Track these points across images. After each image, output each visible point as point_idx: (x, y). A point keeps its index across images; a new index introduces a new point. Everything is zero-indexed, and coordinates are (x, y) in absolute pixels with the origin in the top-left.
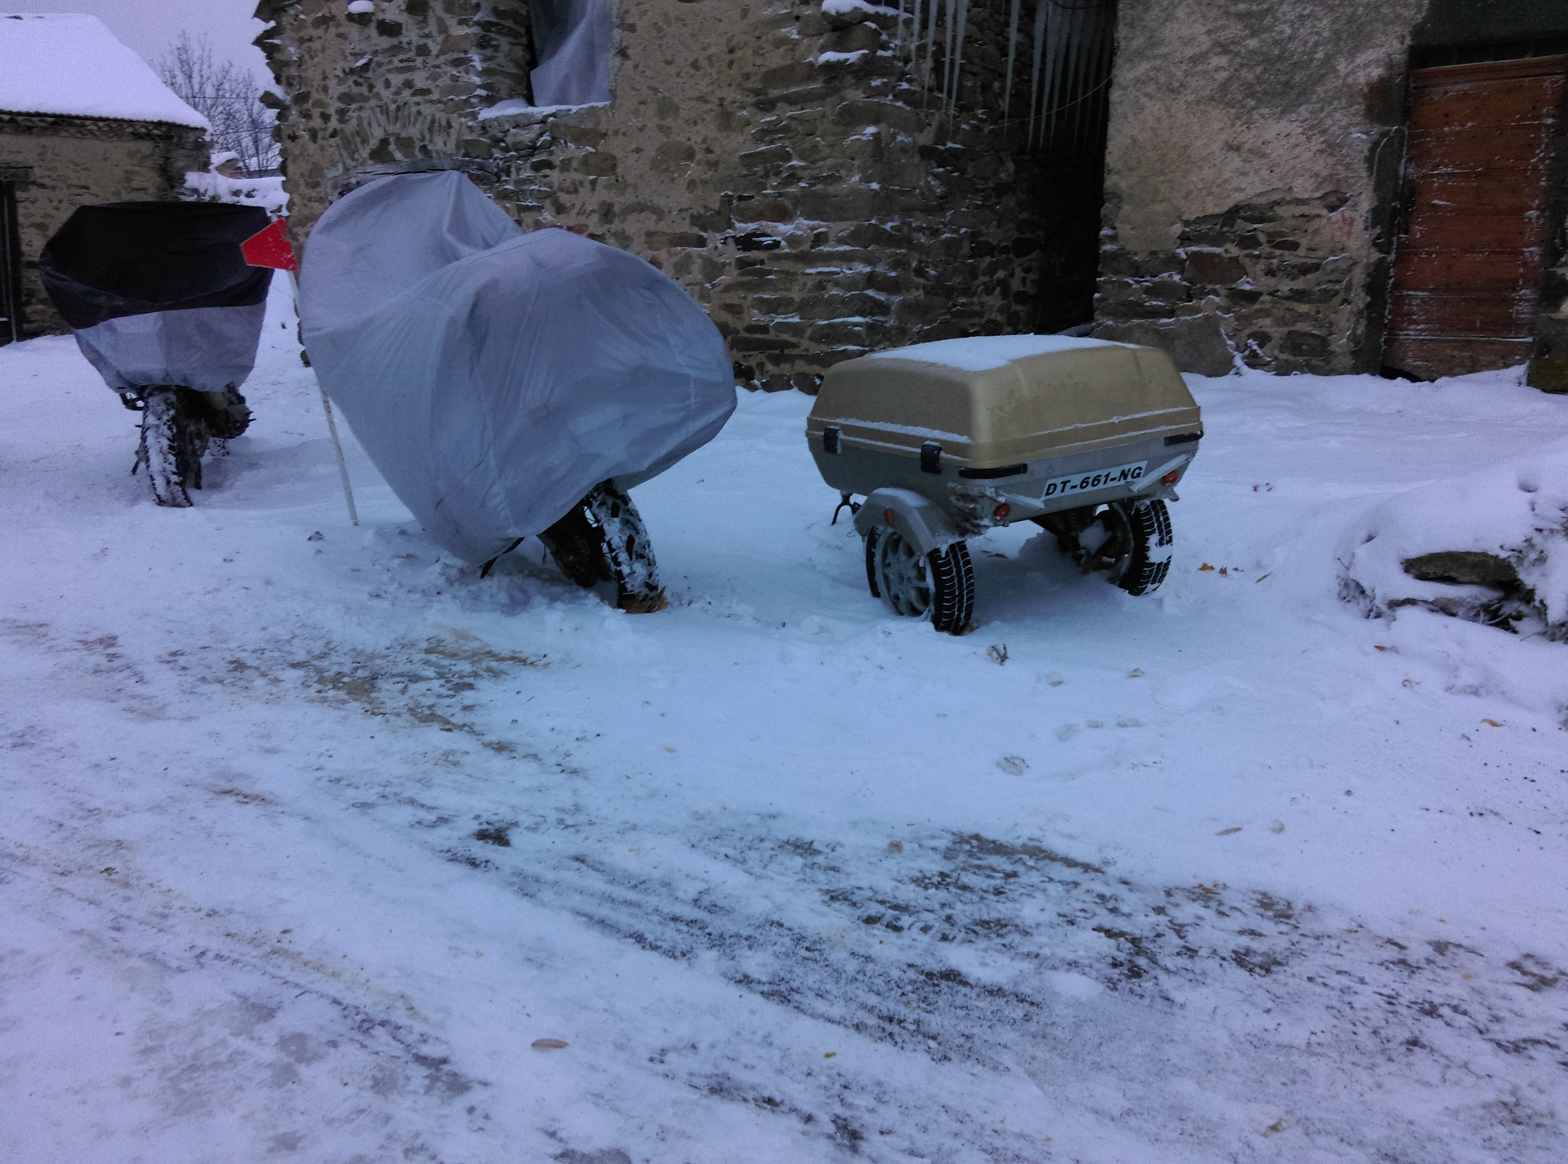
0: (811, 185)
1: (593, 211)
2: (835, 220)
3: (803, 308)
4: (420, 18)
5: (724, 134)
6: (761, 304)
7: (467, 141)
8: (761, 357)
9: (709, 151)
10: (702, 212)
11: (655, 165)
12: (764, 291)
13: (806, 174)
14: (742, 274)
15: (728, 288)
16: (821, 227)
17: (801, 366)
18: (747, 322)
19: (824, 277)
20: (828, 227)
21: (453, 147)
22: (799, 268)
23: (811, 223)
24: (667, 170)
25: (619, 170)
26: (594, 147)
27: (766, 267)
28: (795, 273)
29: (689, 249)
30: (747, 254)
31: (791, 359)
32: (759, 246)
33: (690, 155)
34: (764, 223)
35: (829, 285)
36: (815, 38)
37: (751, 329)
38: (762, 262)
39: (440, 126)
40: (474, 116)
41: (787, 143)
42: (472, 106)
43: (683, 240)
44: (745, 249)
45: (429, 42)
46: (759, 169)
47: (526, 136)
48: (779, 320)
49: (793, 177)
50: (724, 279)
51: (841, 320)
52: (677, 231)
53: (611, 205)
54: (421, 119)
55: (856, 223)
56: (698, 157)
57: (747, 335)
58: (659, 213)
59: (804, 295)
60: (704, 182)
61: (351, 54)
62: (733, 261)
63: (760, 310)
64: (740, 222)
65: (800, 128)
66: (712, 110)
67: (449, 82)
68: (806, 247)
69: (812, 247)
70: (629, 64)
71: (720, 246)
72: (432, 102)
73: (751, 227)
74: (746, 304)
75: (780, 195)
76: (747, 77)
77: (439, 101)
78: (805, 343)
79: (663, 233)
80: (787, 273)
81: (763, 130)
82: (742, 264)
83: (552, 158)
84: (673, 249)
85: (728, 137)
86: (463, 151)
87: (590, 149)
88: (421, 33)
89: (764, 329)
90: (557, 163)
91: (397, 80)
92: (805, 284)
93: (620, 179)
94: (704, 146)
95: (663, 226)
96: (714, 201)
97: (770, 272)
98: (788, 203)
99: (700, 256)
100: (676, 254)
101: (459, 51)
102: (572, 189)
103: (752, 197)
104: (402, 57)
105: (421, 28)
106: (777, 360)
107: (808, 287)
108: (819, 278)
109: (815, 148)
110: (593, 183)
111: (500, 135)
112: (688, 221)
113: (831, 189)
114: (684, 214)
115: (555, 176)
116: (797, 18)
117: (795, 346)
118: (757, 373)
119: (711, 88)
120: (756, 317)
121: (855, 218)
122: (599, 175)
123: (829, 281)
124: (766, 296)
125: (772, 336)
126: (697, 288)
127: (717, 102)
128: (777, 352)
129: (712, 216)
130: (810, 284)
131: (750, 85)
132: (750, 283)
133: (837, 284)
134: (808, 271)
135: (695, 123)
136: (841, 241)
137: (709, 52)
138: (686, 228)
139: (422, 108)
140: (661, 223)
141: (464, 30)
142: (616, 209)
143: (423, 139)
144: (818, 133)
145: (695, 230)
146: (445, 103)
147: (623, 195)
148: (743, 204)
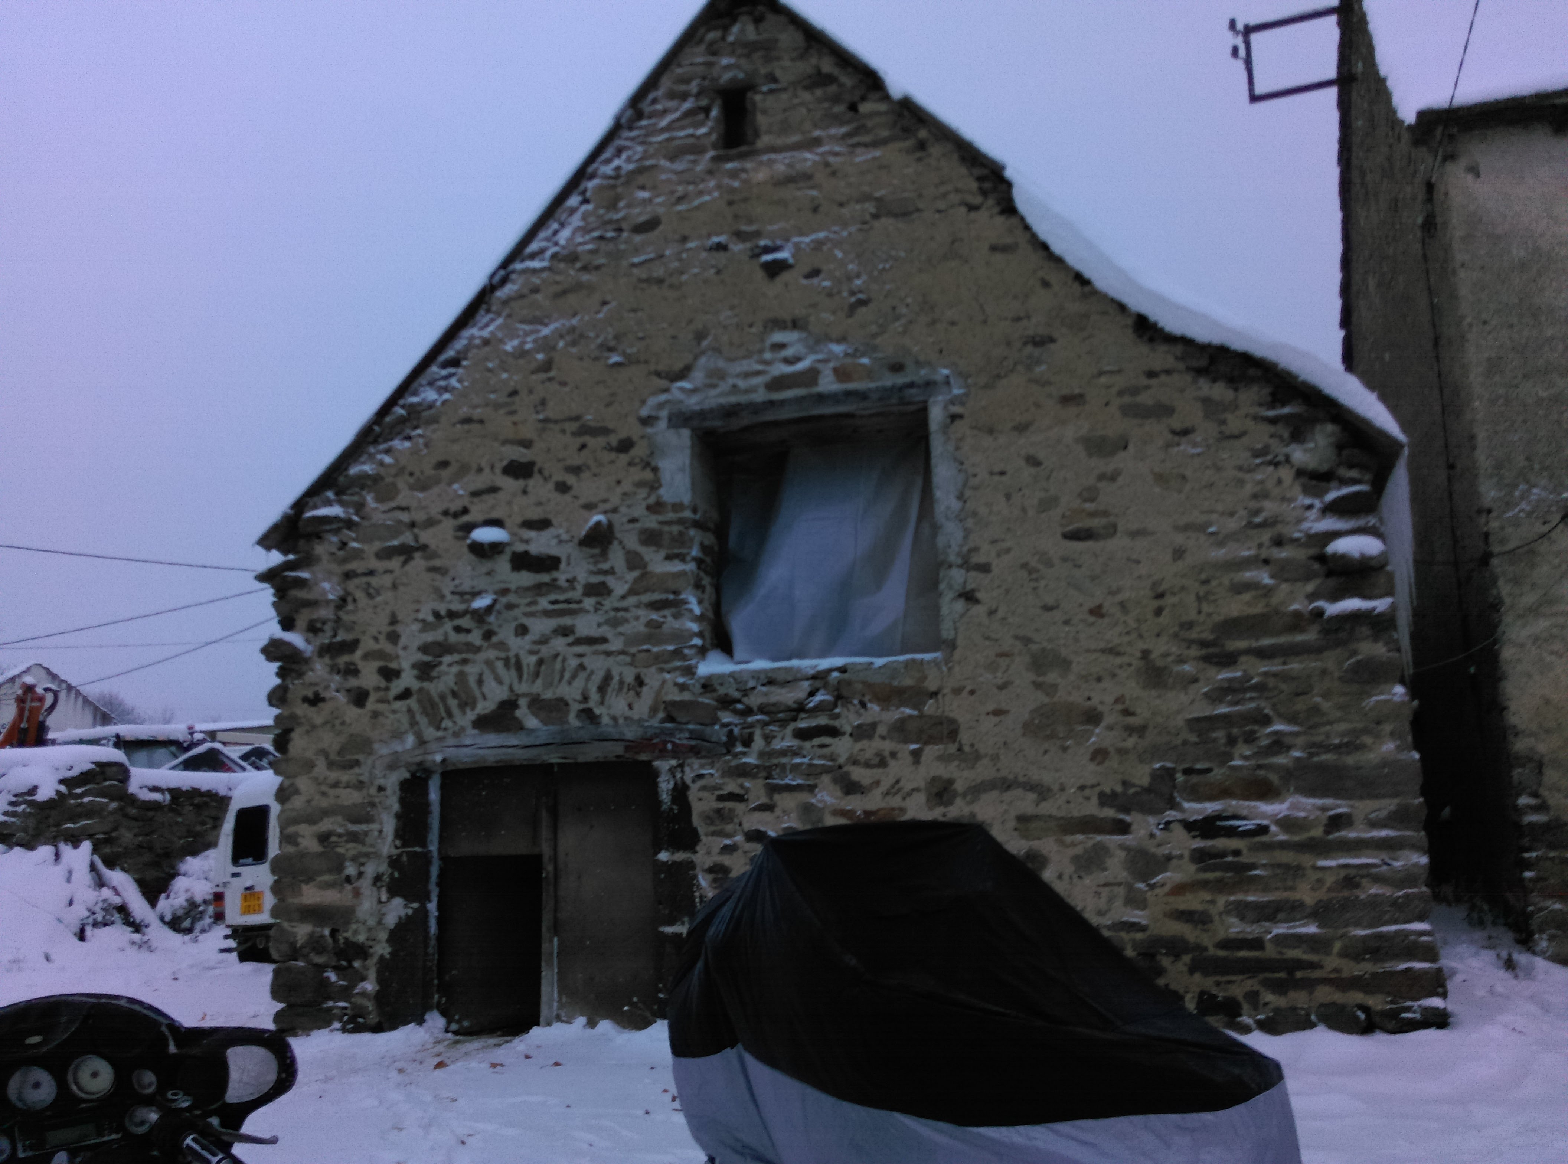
0: (1311, 755)
1: (916, 790)
2: (1361, 798)
3: (1319, 913)
4: (596, 551)
5: (1154, 693)
6: (1242, 910)
7: (674, 703)
8: (1250, 984)
9: (1127, 712)
10: (1119, 789)
11: (1030, 729)
12: (1246, 892)
13: (1300, 740)
14: (1205, 870)
15: (1180, 889)
16: (1339, 806)
17: (1325, 994)
18: (1221, 935)
19: (1352, 872)
20: (1352, 807)
21: (646, 710)
22: (1306, 860)
23: (1319, 802)
24: (1052, 736)
25: (965, 737)
26: (914, 707)
27: (1243, 859)
28: (1299, 868)
29: (1099, 838)
30: (1209, 843)
31: (1309, 985)
32: (1232, 832)
33: (1093, 717)
34: (1234, 802)
35: (1364, 881)
36: (1299, 584)
37: (1227, 944)
38: (1237, 853)
39: (621, 683)
40: (689, 671)
41: (1263, 704)
42: (684, 658)
43: (1088, 825)
44: (1205, 836)
45: (610, 581)
46: (1220, 735)
47: (788, 696)
48: (1280, 929)
49: (1279, 744)
50: (1170, 877)
51: (1393, 928)
52: (1076, 814)
53: (950, 782)
54: (582, 675)
55: (1396, 801)
56: (1108, 720)
57: (1221, 953)
58: (1042, 792)
59: (1322, 894)
60: (1123, 752)
61: (453, 593)
62: (1187, 854)
63: (1242, 918)
64: (1189, 801)
65: (1283, 686)
66: (1130, 665)
67: (642, 628)
68: (1317, 832)
69: (1327, 832)
70: (978, 610)
71: (1158, 833)
72: (608, 654)
73: (1211, 807)
74: (1214, 911)
75: (1260, 767)
76: (1189, 625)
77: (622, 652)
78: (1332, 962)
79: (1050, 816)
80: (1287, 867)
81: (1221, 689)
82: (1200, 857)
83: (836, 723)
84: (1069, 839)
85: (1159, 697)
86: (661, 715)
87: (908, 711)
88: (592, 568)
89: (1257, 944)
90: (848, 729)
91: (540, 626)
92: (1320, 881)
93: (967, 749)
94: (1120, 707)
95: (1048, 808)
96: (1141, 775)
97: (1253, 866)
98: (1274, 778)
99: (1122, 847)
100: (1073, 844)
101: (667, 591)
102: (876, 760)
103: (1209, 770)
104: (553, 597)
105: (596, 563)
106: (1280, 988)
107: (1328, 884)
108: (1343, 873)
109: (1315, 710)
110: (916, 755)
111: (737, 695)
112: (1095, 800)
113: (1350, 760)
114: (1087, 792)
115: (842, 747)
116: (1266, 562)
117: (1312, 966)
118: (1246, 1007)
119: (1126, 639)
120: (1235, 927)
121: (1396, 795)
122: (926, 743)
123: (1362, 877)
124: (1251, 898)
125: (1270, 952)
126: (1121, 891)
127: (1139, 655)
128: (1282, 975)
129: (1136, 794)
130: (1330, 880)
131: (1194, 635)
132: (1219, 881)
133: (1378, 879)
134: (1322, 863)
135: (1099, 679)
136: (1374, 824)
137: (1120, 597)
138: (1092, 808)
139: (586, 661)
140: (1043, 805)
141: (676, 567)
142: (959, 786)
143: (585, 698)
144: (1315, 691)
145: (1109, 813)
146: (634, 655)
147: (973, 768)
148: (1194, 779)
